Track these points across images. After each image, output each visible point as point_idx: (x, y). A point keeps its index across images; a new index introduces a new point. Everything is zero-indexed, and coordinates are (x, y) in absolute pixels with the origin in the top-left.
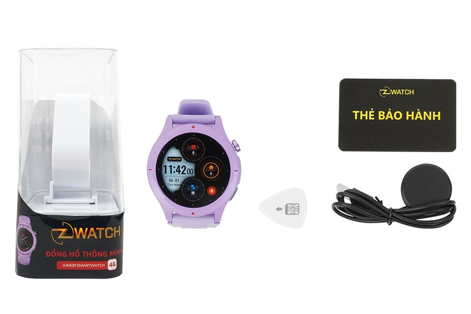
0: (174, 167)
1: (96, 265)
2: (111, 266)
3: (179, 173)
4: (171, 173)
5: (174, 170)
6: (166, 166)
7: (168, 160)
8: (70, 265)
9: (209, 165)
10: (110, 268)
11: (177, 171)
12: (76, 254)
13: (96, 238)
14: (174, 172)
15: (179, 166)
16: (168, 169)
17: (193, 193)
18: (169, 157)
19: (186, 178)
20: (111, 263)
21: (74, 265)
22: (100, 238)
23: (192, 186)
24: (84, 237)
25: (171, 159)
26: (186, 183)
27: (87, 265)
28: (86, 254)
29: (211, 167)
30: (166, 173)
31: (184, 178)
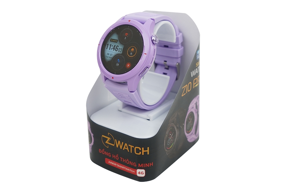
0: (112, 46)
1: (129, 170)
2: (140, 174)
3: (114, 50)
4: (110, 49)
5: (112, 47)
6: (108, 44)
7: (111, 41)
8: (113, 163)
9: (132, 48)
10: (138, 175)
11: (113, 49)
12: (116, 157)
13: (128, 151)
14: (111, 49)
15: (115, 46)
16: (109, 46)
17: (118, 65)
18: (111, 39)
19: (117, 54)
20: (140, 172)
21: (115, 164)
22: (131, 152)
23: (119, 60)
24: (121, 147)
25: (113, 41)
26: (116, 57)
27: (123, 167)
28: (122, 159)
29: (133, 50)
30: (107, 49)
31: (116, 54)
